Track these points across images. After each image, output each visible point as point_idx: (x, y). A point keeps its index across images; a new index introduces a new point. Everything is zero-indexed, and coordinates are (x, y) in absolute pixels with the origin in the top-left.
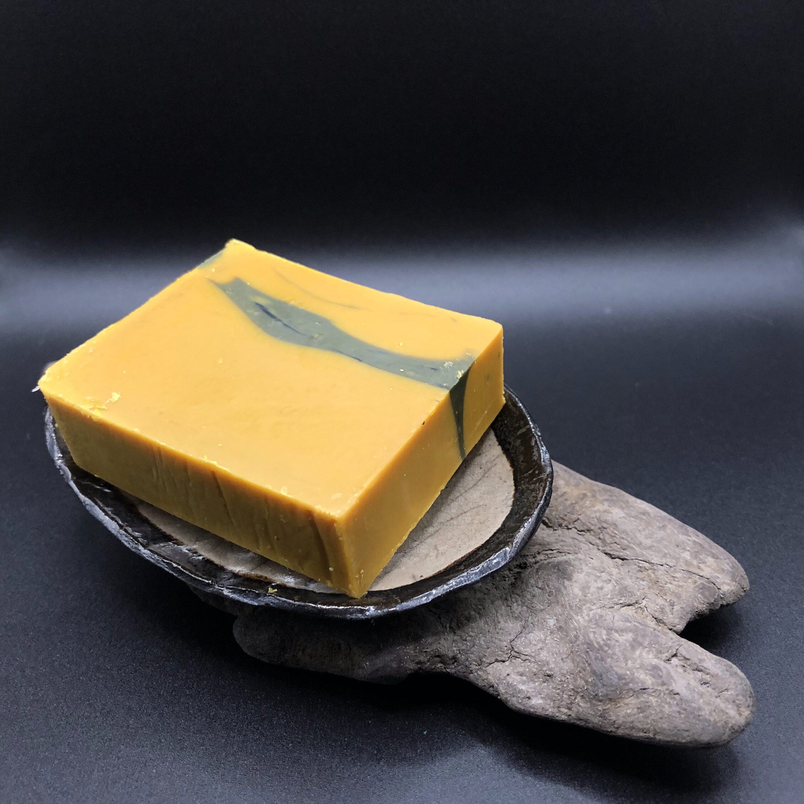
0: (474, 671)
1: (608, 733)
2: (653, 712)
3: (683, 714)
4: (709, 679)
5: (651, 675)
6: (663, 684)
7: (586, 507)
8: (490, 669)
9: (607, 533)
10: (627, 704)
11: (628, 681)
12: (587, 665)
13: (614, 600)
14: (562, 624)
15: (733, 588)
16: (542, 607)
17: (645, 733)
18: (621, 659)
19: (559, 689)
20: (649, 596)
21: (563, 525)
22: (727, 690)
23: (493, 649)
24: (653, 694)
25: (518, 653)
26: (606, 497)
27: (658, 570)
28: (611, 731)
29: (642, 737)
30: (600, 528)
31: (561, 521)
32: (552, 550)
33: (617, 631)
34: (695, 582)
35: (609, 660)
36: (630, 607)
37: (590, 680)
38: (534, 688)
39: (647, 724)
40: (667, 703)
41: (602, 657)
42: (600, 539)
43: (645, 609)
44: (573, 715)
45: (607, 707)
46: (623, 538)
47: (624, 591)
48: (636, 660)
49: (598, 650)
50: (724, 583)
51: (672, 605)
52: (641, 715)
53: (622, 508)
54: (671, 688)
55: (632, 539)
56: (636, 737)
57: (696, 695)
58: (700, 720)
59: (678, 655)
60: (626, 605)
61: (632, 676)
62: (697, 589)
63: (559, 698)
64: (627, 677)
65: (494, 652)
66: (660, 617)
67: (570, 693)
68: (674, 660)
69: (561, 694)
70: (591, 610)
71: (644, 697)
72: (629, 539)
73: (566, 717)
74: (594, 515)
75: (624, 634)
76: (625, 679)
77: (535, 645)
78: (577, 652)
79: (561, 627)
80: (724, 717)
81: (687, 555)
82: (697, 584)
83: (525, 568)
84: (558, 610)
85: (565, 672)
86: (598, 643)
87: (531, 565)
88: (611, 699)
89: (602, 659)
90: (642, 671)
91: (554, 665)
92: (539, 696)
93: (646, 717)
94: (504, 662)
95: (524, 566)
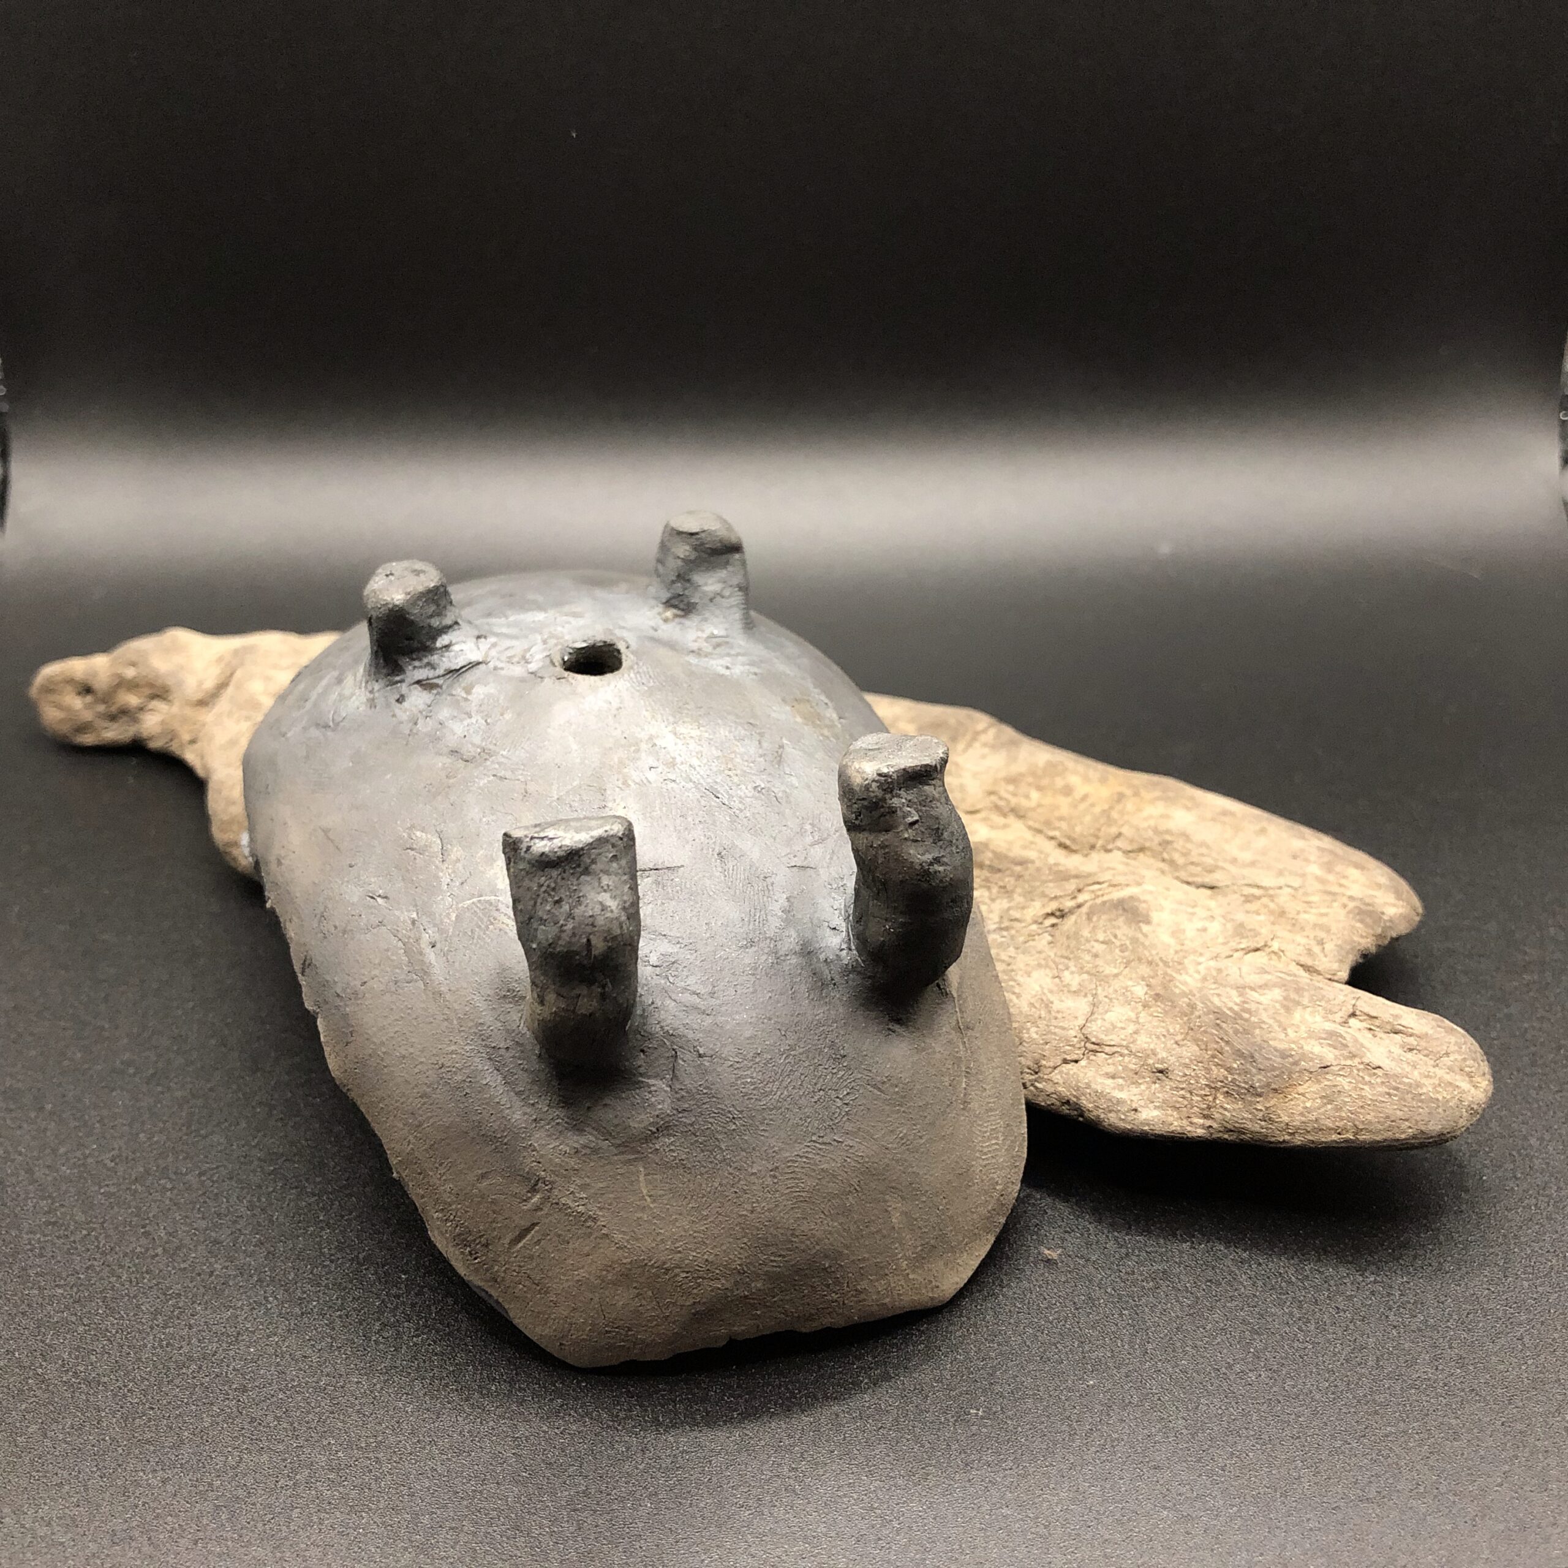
1: (1279, 1145)
2: (1348, 1099)
3: (1395, 1095)
4: (1415, 1043)
5: (1330, 1045)
6: (1352, 1056)
7: (1129, 813)
8: (1056, 1076)
9: (1176, 850)
10: (1303, 1095)
11: (1297, 1058)
12: (1223, 1044)
13: (1230, 944)
14: (1159, 990)
15: (1401, 910)
16: (1116, 971)
17: (1339, 1134)
18: (1276, 1026)
19: (1182, 1089)
20: (1279, 934)
21: (1098, 845)
22: (1447, 1054)
23: (1054, 1043)
24: (1341, 1073)
25: (1097, 1044)
26: (1159, 794)
27: (1279, 896)
28: (1284, 1141)
29: (1335, 1141)
30: (1161, 844)
31: (1093, 840)
32: (1099, 883)
33: (1252, 989)
34: (1345, 906)
35: (1257, 1031)
36: (1258, 953)
37: (1235, 1066)
38: (1140, 1094)
39: (1342, 1119)
40: (1366, 1084)
41: (1244, 1030)
42: (1164, 860)
43: (1281, 954)
44: (1215, 1125)
45: (1272, 1103)
46: (1202, 855)
47: (1240, 930)
48: (1298, 1027)
49: (1235, 1019)
50: (1386, 904)
51: (1321, 943)
52: (1329, 1107)
53: (1188, 809)
54: (1366, 1061)
55: (1218, 854)
56: (1326, 1143)
57: (1405, 1066)
58: (1421, 1101)
59: (1358, 1013)
60: (1249, 952)
61: (1301, 1051)
62: (1351, 916)
63: (1186, 1103)
64: (1293, 1053)
65: (1057, 1048)
66: (1309, 962)
67: (1203, 1092)
68: (1353, 1021)
69: (1188, 1095)
70: (1200, 964)
71: (1328, 1079)
72: (1215, 855)
73: (1204, 1131)
74: (1145, 825)
75: (1265, 991)
76: (1291, 1056)
77: (1123, 1028)
78: (1200, 1027)
79: (1157, 995)
80: (1456, 1093)
81: (1314, 869)
82: (1348, 909)
83: (1062, 916)
84: (1145, 970)
85: (1187, 1061)
86: (1230, 1009)
87: (1071, 911)
88: (1275, 1090)
89: (1246, 1032)
90: (1313, 1042)
91: (1165, 1053)
92: (1151, 1105)
93: (1338, 1109)
94: (1076, 1061)
95: (1061, 914)
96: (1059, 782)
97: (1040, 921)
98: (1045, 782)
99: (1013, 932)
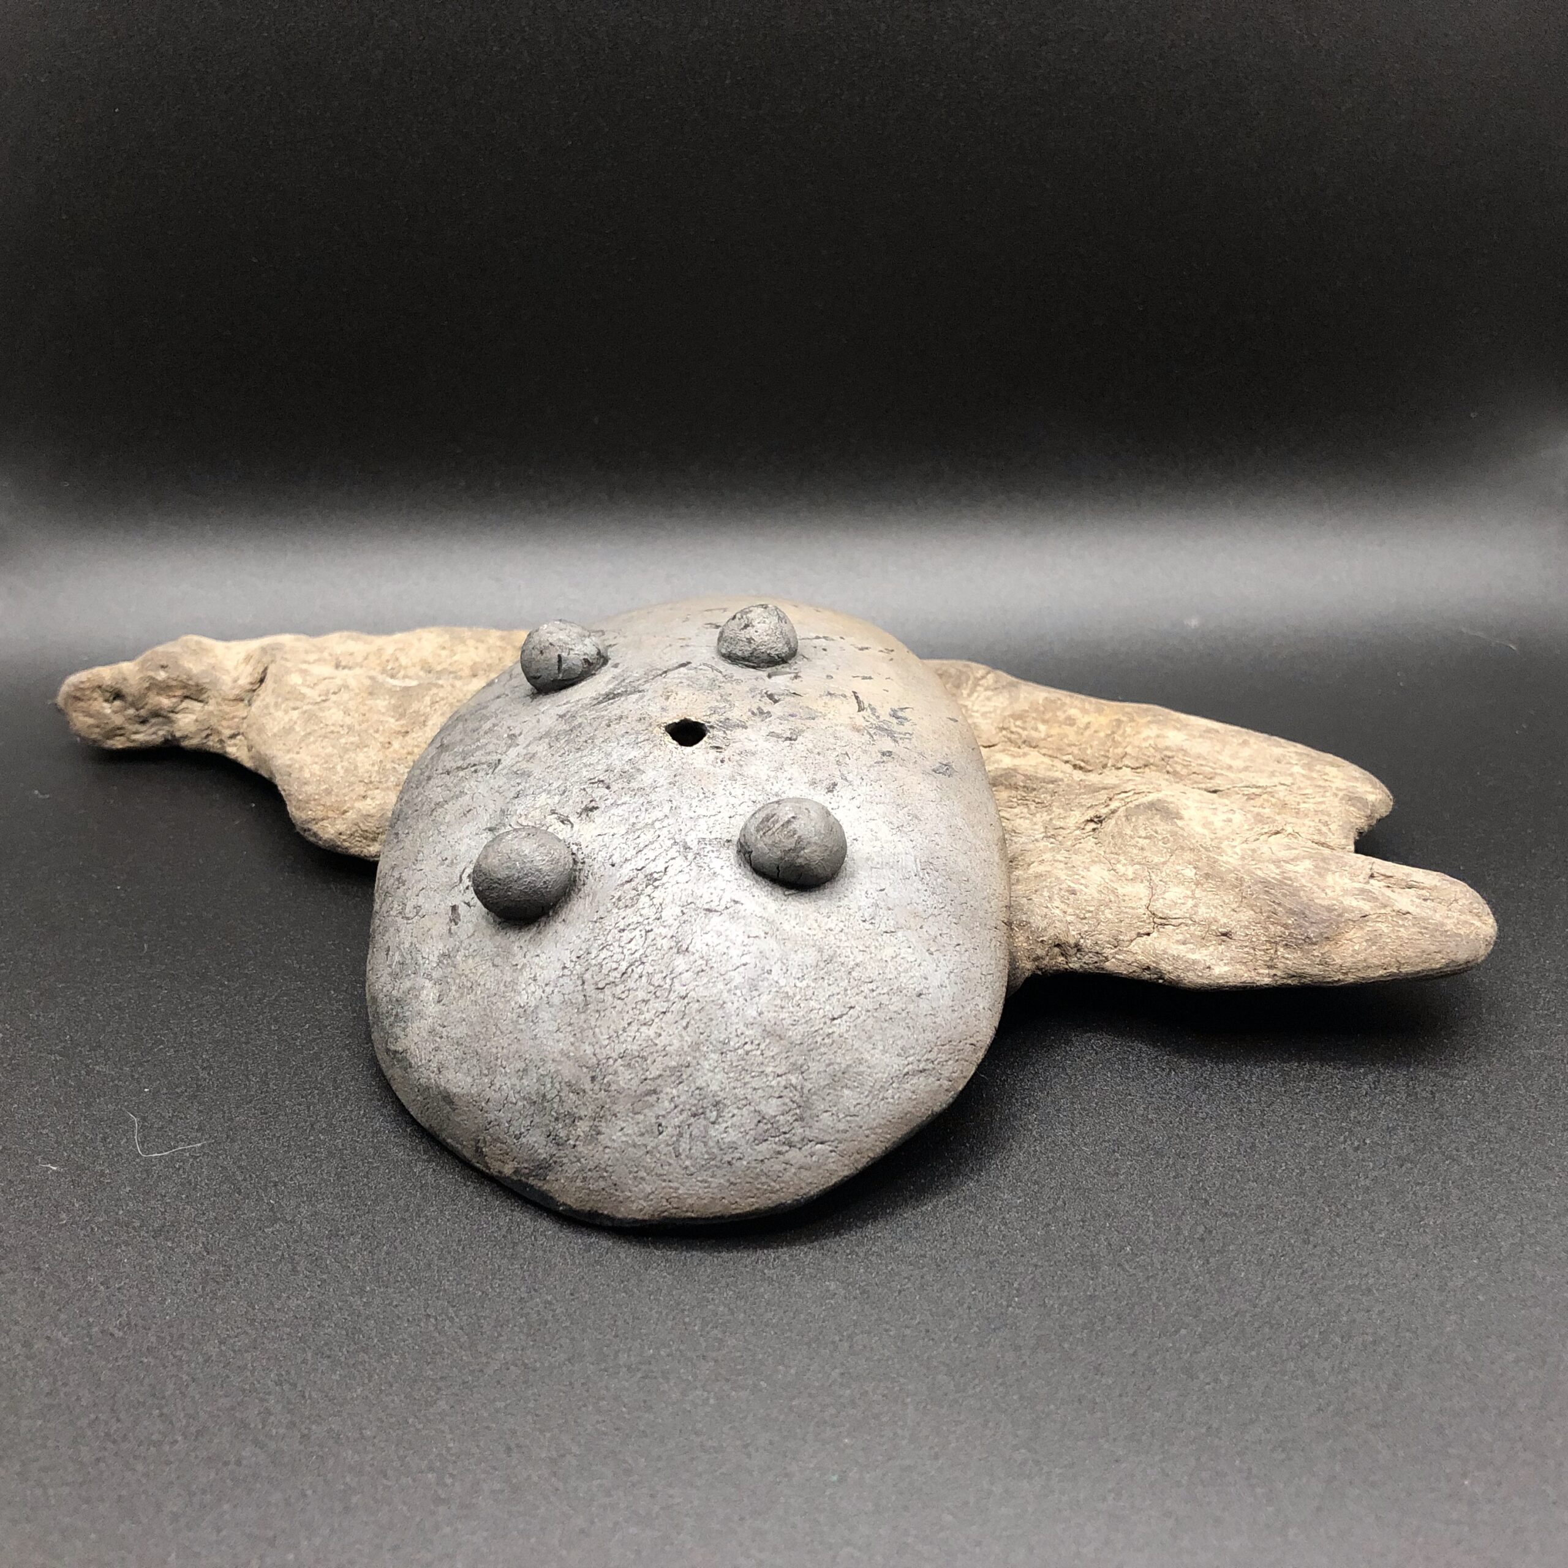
0: (1110, 957)
1: (1335, 984)
2: (1388, 940)
3: (1426, 934)
5: (1363, 899)
6: (1385, 906)
7: (1129, 736)
8: (1134, 947)
9: (1177, 763)
10: (1350, 940)
11: (1340, 911)
12: (1275, 906)
13: (1255, 830)
14: (1207, 870)
15: (1380, 797)
16: (1163, 860)
17: (1385, 969)
18: (1315, 888)
19: (1246, 947)
20: (1289, 820)
21: (1109, 765)
22: (1456, 900)
23: (1128, 921)
24: (1378, 920)
25: (1164, 918)
26: (1149, 718)
27: (1276, 792)
28: (1339, 980)
29: (1382, 976)
30: (1163, 760)
31: (1104, 760)
32: (1126, 792)
33: (1286, 862)
34: (1336, 795)
35: (1302, 893)
36: (1278, 835)
37: (1290, 922)
38: (1210, 955)
39: (1386, 957)
40: (1401, 926)
41: (1290, 893)
42: (1168, 772)
43: (1297, 834)
44: (1279, 973)
45: (1326, 949)
46: (1202, 765)
47: (1258, 820)
48: (1333, 887)
49: (1280, 885)
50: (1366, 792)
51: (1326, 824)
52: (1374, 948)
53: (1179, 729)
54: (1396, 909)
55: (1215, 763)
56: (1373, 978)
57: (1427, 911)
58: (1448, 936)
59: (1375, 875)
60: (1272, 834)
61: (1341, 905)
62: (1343, 802)
63: (1251, 958)
64: (1336, 907)
65: (1131, 924)
66: (1323, 840)
67: (1265, 947)
68: (1374, 881)
69: (1252, 951)
70: (1235, 847)
71: (1370, 926)
72: (1211, 764)
73: (1270, 979)
74: (1146, 744)
75: (1298, 863)
76: (1335, 910)
77: (1183, 904)
78: (1252, 895)
79: (1207, 874)
81: (1299, 770)
82: (1339, 797)
83: (1101, 822)
84: (1188, 856)
85: (1247, 923)
86: (1273, 878)
87: (1108, 817)
88: (1327, 938)
89: (1293, 895)
90: (1349, 898)
91: (1224, 920)
92: (1221, 963)
93: (1381, 949)
94: (1148, 934)
95: (1099, 820)
96: (1061, 715)
97: (1082, 826)
98: (1048, 716)
99: (1060, 838)
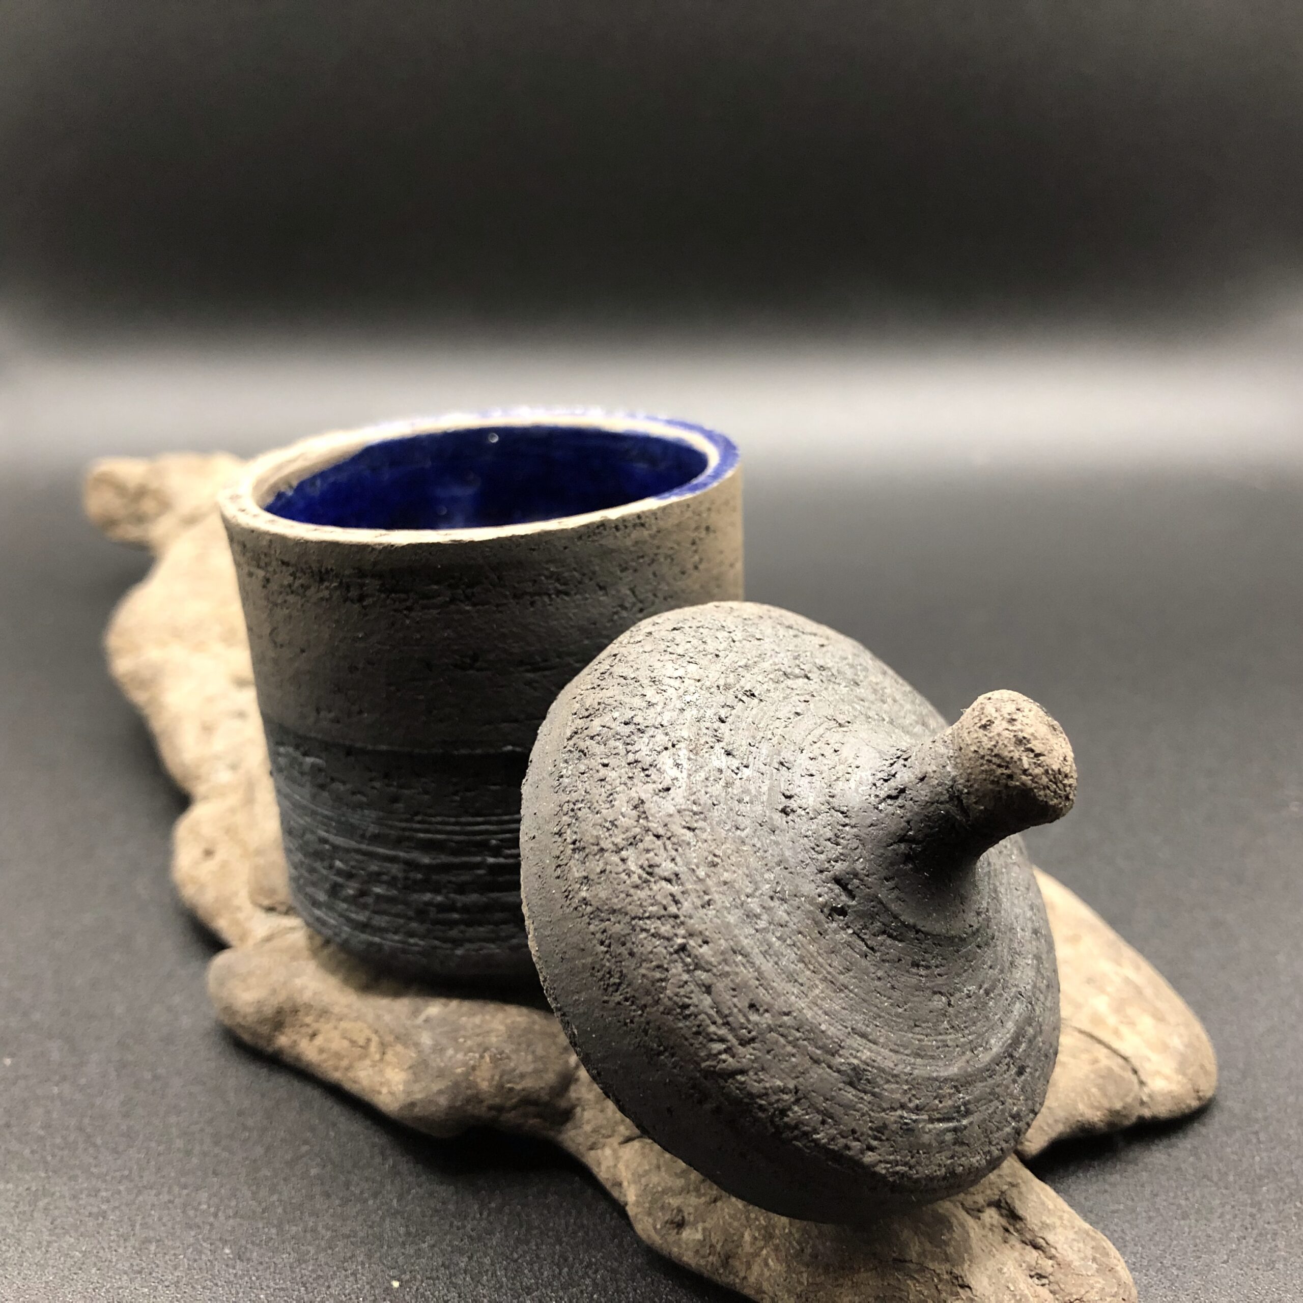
4: (1050, 1270)
54: (957, 1272)
62: (1093, 1077)
73: (738, 1282)
